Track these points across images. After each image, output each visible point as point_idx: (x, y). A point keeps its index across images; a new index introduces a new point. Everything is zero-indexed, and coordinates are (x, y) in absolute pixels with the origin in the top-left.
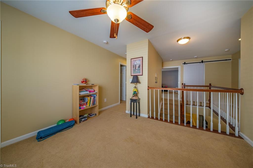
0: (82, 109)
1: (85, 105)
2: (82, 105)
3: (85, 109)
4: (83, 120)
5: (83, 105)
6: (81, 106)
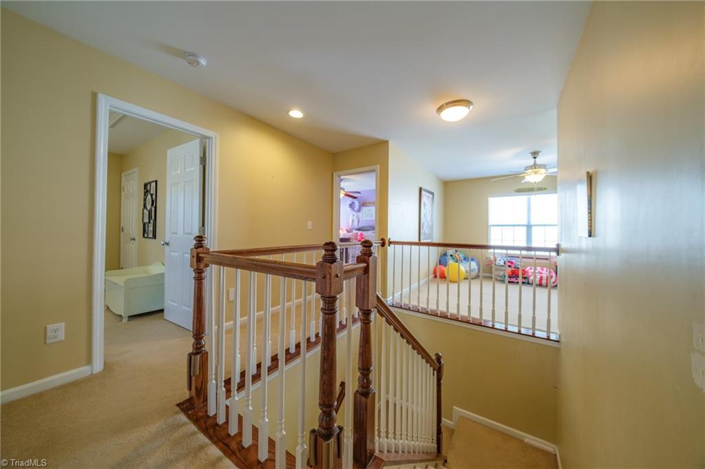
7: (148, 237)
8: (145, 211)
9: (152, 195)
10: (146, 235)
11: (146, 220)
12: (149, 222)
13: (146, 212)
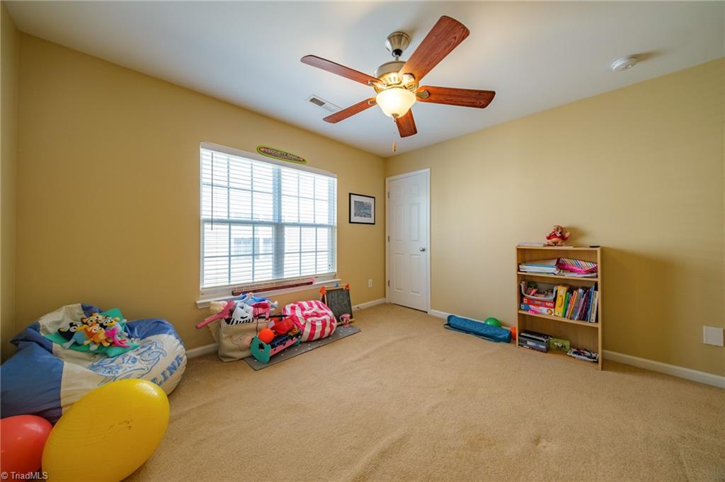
0: (529, 313)
1: (546, 306)
2: (536, 302)
3: (537, 315)
4: (529, 343)
5: (539, 303)
6: (531, 304)
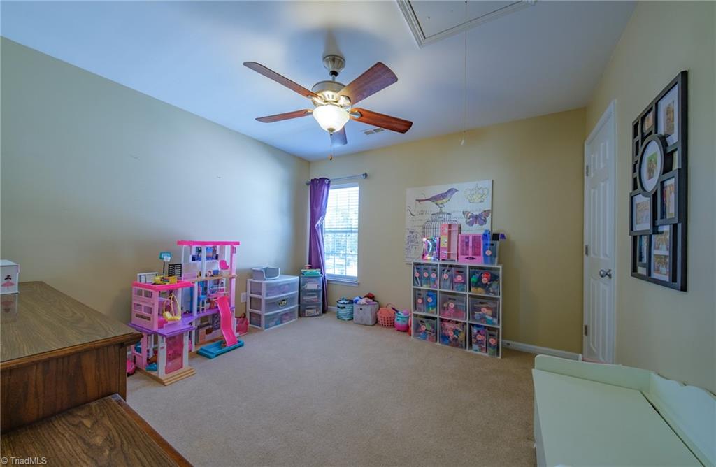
7: (648, 278)
8: (640, 199)
9: (663, 140)
10: (642, 271)
11: (644, 225)
12: (655, 230)
13: (643, 202)
